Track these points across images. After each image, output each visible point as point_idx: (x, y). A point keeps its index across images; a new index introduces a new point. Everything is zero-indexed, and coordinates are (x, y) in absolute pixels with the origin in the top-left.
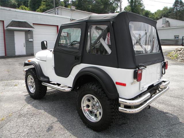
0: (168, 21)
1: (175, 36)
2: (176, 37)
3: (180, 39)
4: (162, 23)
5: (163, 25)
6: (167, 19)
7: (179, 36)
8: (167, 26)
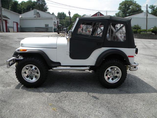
0: (38, 13)
1: (45, 25)
2: (47, 25)
3: (49, 27)
4: (33, 14)
5: (35, 16)
6: (38, 11)
7: (48, 24)
8: (38, 17)
